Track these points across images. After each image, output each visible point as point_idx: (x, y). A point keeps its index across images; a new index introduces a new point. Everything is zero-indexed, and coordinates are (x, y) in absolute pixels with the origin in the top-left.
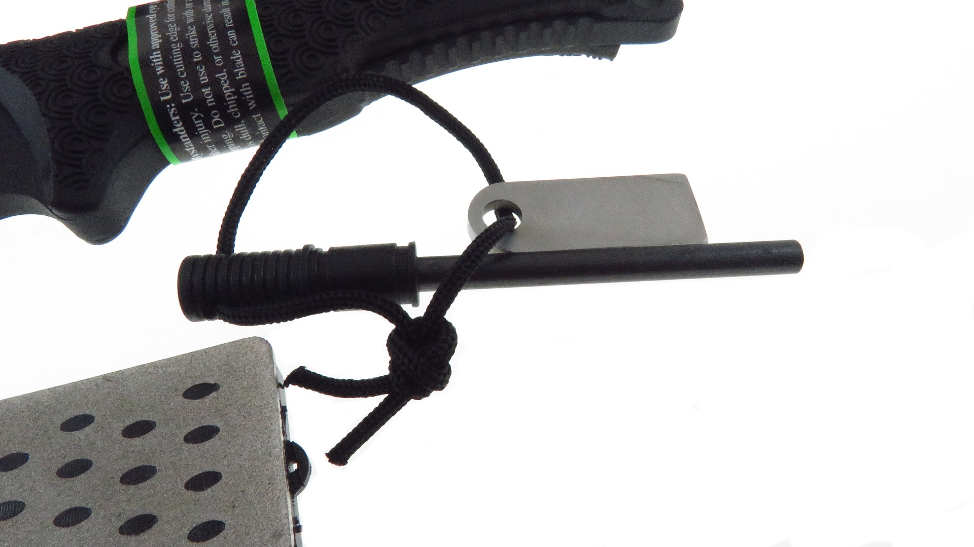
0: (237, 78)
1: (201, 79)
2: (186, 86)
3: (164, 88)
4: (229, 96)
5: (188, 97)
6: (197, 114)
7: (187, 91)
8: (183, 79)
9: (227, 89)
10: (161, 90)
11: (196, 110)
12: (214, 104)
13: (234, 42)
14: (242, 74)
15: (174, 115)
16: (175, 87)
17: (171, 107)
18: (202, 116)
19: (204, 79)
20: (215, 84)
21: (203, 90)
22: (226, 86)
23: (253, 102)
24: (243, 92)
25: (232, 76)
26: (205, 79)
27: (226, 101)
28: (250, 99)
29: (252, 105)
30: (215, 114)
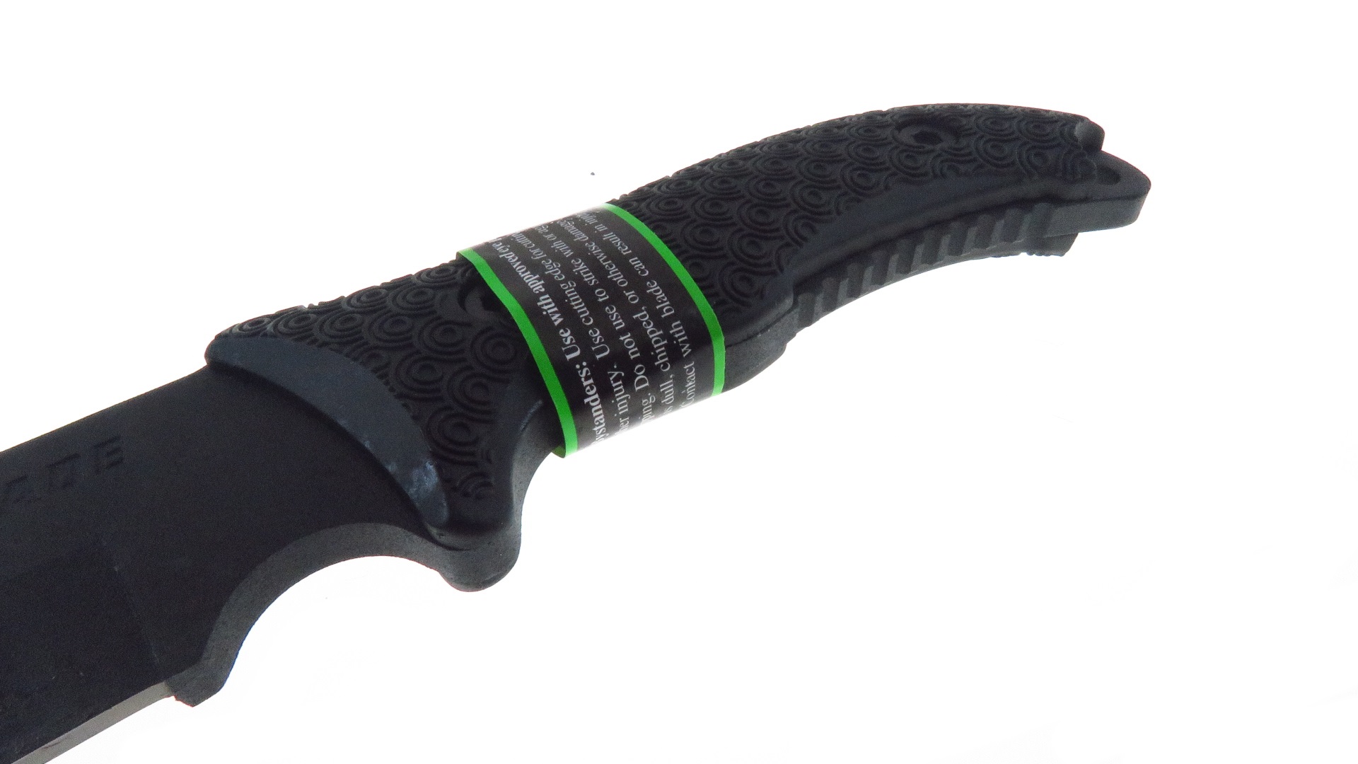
0: (663, 316)
1: (614, 323)
2: (597, 335)
3: (568, 342)
4: (657, 342)
5: (603, 350)
6: (616, 373)
7: (600, 343)
8: (591, 327)
9: (652, 332)
10: (565, 346)
11: (615, 367)
12: (638, 355)
13: (643, 272)
14: (668, 311)
15: (587, 378)
16: (582, 338)
17: (582, 367)
18: (623, 374)
19: (619, 324)
20: (634, 327)
21: (622, 338)
22: (650, 328)
23: (688, 345)
24: (674, 333)
25: (655, 315)
26: (621, 324)
27: (654, 350)
28: (683, 342)
29: (686, 349)
30: (640, 370)
